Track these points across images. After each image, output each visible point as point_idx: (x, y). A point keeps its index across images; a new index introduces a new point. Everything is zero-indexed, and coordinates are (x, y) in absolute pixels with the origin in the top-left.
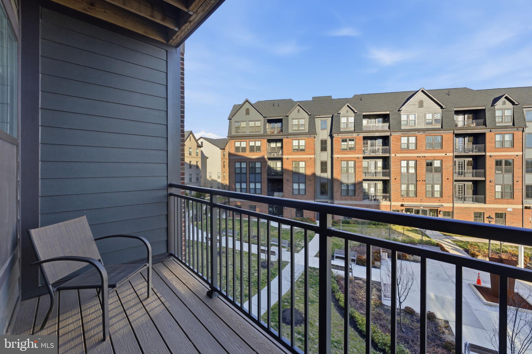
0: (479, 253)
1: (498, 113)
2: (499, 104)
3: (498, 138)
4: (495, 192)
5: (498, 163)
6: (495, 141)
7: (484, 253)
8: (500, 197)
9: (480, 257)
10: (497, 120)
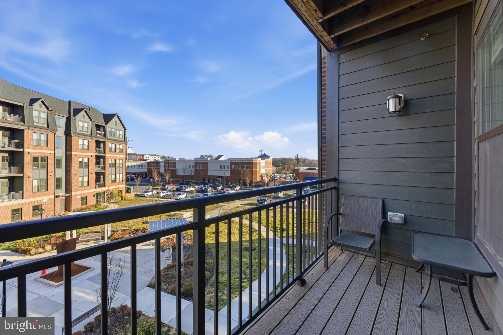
0: (31, 247)
1: (35, 113)
2: (36, 105)
3: (35, 136)
4: (33, 186)
5: (35, 159)
6: (33, 139)
7: (35, 246)
8: (37, 191)
9: (33, 250)
10: (34, 120)
